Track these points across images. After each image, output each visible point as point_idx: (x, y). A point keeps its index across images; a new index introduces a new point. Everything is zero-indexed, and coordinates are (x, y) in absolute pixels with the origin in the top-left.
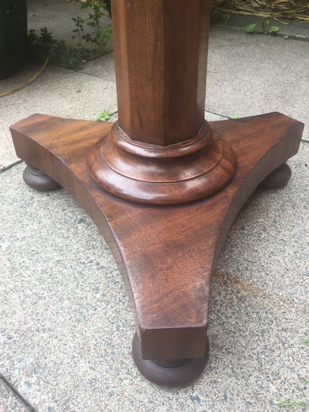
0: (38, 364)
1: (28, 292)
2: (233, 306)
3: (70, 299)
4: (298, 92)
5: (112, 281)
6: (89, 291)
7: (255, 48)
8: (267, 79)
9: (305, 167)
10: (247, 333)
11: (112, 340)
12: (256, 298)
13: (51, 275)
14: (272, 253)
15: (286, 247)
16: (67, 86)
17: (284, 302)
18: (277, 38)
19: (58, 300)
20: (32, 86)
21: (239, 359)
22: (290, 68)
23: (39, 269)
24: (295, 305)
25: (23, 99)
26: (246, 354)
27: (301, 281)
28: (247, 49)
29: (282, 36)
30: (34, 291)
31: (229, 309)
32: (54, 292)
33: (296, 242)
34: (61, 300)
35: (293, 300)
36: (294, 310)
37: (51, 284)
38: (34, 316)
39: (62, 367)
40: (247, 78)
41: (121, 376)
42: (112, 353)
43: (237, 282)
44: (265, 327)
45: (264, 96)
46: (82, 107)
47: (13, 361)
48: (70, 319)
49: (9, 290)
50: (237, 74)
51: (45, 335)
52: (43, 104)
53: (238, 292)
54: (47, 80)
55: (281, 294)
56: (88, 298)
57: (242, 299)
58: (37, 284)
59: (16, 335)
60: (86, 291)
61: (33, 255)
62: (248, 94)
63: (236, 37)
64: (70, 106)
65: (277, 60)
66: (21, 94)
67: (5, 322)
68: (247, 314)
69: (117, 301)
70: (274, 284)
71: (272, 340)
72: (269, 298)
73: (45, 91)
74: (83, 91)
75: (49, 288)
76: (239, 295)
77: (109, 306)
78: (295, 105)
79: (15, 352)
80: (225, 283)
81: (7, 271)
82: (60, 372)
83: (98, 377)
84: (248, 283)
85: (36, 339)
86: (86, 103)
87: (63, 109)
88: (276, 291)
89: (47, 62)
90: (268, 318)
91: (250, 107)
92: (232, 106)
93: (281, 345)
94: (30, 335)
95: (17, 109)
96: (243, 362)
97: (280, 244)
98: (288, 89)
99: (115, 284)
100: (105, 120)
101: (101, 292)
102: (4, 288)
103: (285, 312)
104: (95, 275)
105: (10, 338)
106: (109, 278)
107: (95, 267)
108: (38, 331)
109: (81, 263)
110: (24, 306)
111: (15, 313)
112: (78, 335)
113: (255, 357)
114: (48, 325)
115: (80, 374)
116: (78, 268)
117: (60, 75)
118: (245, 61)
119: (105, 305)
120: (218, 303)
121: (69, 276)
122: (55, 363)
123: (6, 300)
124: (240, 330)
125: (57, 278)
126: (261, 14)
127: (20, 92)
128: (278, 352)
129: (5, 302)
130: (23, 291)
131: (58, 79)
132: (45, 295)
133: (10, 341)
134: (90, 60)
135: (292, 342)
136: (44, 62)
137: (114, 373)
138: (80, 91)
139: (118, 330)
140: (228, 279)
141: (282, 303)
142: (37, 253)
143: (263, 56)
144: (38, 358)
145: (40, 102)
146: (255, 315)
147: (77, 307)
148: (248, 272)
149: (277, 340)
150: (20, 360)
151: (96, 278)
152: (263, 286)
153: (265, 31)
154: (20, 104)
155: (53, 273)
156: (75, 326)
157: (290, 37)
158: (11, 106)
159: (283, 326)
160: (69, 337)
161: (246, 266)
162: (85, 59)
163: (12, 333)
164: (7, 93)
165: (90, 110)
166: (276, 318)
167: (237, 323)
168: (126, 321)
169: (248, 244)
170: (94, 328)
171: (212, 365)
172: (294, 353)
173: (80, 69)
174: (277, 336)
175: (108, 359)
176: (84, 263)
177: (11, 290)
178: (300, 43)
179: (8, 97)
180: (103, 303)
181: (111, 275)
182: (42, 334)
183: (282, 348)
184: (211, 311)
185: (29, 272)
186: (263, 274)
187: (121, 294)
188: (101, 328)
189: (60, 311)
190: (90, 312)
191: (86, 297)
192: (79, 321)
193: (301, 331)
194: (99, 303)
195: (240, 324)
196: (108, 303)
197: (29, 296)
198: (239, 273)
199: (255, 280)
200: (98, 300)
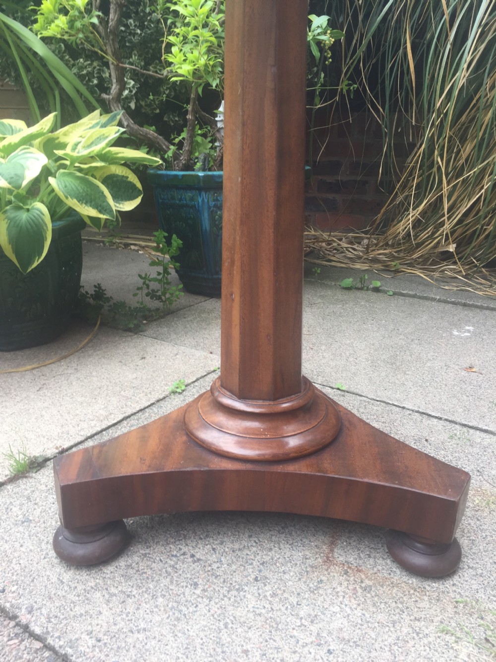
1: (113, 590)
2: (357, 597)
3: (165, 596)
4: (410, 358)
5: (212, 575)
6: (186, 587)
7: (354, 307)
8: (372, 342)
9: (425, 443)
10: (376, 625)
11: (220, 639)
12: (383, 587)
13: (138, 571)
16: (128, 352)
17: (415, 590)
18: (380, 294)
19: (150, 598)
20: (82, 352)
21: (370, 652)
22: (398, 330)
24: (428, 593)
25: (73, 368)
26: (377, 646)
28: (344, 307)
29: (385, 292)
30: (120, 588)
31: (353, 600)
32: (144, 589)
34: (154, 597)
35: (424, 588)
36: (426, 598)
37: (139, 581)
38: (124, 616)
40: (348, 342)
42: (223, 652)
43: (359, 571)
44: (396, 618)
45: (370, 362)
46: (150, 377)
48: (168, 618)
49: (89, 588)
50: (335, 336)
51: (141, 636)
52: (100, 374)
53: (362, 582)
54: (101, 345)
55: (410, 582)
56: (186, 594)
57: (366, 589)
58: (123, 581)
59: (106, 637)
60: (183, 587)
62: (351, 359)
63: (330, 293)
64: (135, 376)
65: (381, 320)
66: (70, 362)
67: (90, 624)
68: (374, 605)
69: (221, 596)
71: (405, 630)
72: (398, 587)
73: (100, 358)
74: (148, 357)
75: (137, 585)
76: (363, 585)
77: (212, 603)
78: (407, 372)
79: (107, 656)
80: (346, 572)
84: (371, 572)
85: (130, 640)
86: (154, 372)
87: (126, 379)
88: (405, 578)
89: (99, 323)
90: (398, 607)
91: (355, 374)
92: (333, 374)
93: (415, 635)
94: (122, 636)
95: (67, 380)
96: (374, 654)
98: (398, 354)
99: (216, 577)
100: (181, 391)
101: (201, 587)
102: (84, 587)
103: (416, 601)
104: (191, 568)
105: (99, 641)
106: (209, 571)
108: (131, 631)
109: (172, 556)
111: (100, 613)
112: (180, 635)
114: (142, 625)
116: (169, 561)
117: (117, 339)
118: (343, 321)
119: (207, 602)
120: (339, 594)
121: (160, 570)
123: (87, 599)
124: (368, 622)
125: (146, 573)
126: (358, 266)
127: (68, 360)
128: (412, 643)
129: (86, 602)
130: (107, 589)
131: (114, 344)
132: (133, 593)
133: (100, 644)
134: (152, 321)
135: (426, 631)
136: (96, 324)
138: (143, 358)
139: (226, 627)
140: (349, 567)
141: (412, 592)
143: (364, 316)
145: (96, 371)
146: (383, 606)
147: (175, 605)
148: (371, 560)
149: (411, 630)
151: (193, 572)
152: (390, 574)
153: (364, 287)
154: (71, 374)
155: (141, 568)
156: (175, 626)
157: (395, 294)
158: (59, 377)
159: (416, 615)
160: (170, 637)
161: (368, 553)
162: (146, 320)
163: (100, 636)
164: (51, 361)
165: (160, 380)
166: (407, 608)
167: (364, 615)
168: (234, 617)
170: (198, 627)
172: (430, 643)
173: (142, 331)
174: (410, 626)
176: (176, 556)
177: (92, 588)
178: (408, 300)
179: (53, 365)
180: (205, 600)
181: (210, 568)
182: (136, 635)
183: (416, 638)
184: (333, 603)
187: (225, 588)
188: (205, 626)
189: (155, 610)
190: (191, 609)
191: (184, 594)
192: (178, 619)
193: (436, 619)
194: (199, 600)
195: (367, 616)
196: (210, 599)
197: (115, 595)
198: (361, 562)
199: (380, 568)
200: (199, 596)
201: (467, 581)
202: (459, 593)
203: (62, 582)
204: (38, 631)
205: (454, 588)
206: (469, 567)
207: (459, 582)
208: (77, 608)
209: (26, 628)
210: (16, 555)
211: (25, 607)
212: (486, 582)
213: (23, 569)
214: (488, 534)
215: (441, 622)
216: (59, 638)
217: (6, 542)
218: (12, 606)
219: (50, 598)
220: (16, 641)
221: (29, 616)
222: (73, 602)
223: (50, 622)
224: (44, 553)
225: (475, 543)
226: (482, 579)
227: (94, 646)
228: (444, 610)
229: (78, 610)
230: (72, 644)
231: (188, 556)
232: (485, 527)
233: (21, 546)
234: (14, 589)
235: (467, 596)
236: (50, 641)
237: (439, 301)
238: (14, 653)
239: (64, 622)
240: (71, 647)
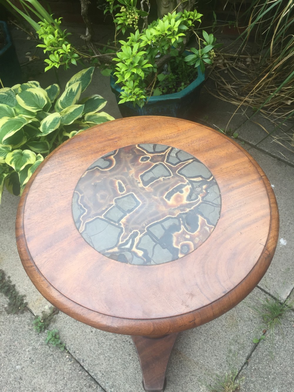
0: (113, 384)
1: (106, 355)
2: (177, 364)
3: (121, 359)
6: (127, 355)
10: (180, 376)
11: (136, 377)
12: (186, 361)
14: (196, 339)
15: (201, 337)
23: (108, 344)
24: (199, 365)
26: (178, 384)
27: (203, 354)
30: (108, 354)
31: (176, 366)
32: (115, 355)
33: (206, 334)
34: (118, 359)
35: (198, 363)
36: (198, 367)
37: (113, 352)
38: (109, 366)
39: (121, 386)
41: (139, 390)
42: (136, 382)
43: (180, 354)
44: (186, 374)
47: (105, 383)
48: (122, 367)
51: (114, 374)
53: (180, 358)
55: (195, 360)
57: (181, 362)
58: (109, 351)
59: (105, 373)
61: (105, 336)
67: (100, 368)
68: (181, 368)
70: (193, 355)
71: (188, 379)
72: (190, 361)
75: (113, 354)
76: (180, 360)
77: (134, 363)
79: (105, 380)
80: (176, 354)
81: (97, 344)
82: (120, 388)
83: (132, 390)
84: (184, 354)
85: (111, 375)
88: (193, 358)
90: (188, 370)
96: (177, 387)
97: (200, 334)
101: (131, 356)
102: (97, 353)
103: (194, 368)
107: (129, 344)
108: (111, 372)
110: (106, 361)
111: (103, 364)
112: (125, 374)
113: (181, 385)
114: (115, 370)
115: (127, 389)
121: (119, 348)
122: (118, 385)
124: (178, 375)
125: (115, 348)
128: (189, 384)
130: (104, 354)
132: (112, 357)
133: (103, 376)
135: (194, 380)
137: (137, 389)
139: (138, 373)
140: (177, 352)
141: (194, 364)
142: (107, 336)
144: (113, 383)
146: (184, 369)
147: (124, 362)
148: (185, 349)
150: (107, 383)
151: (129, 349)
152: (189, 356)
155: (114, 346)
156: (123, 371)
159: (193, 373)
160: (122, 375)
161: (185, 346)
163: (103, 373)
166: (191, 370)
169: (187, 334)
170: (130, 372)
171: (167, 388)
174: (190, 378)
175: (135, 384)
176: (124, 342)
183: (190, 382)
185: (105, 345)
186: (190, 350)
188: (132, 372)
189: (118, 364)
190: (128, 365)
191: (126, 358)
192: (124, 368)
193: (198, 376)
194: (131, 361)
195: (178, 372)
196: (134, 361)
197: (106, 357)
198: (182, 349)
199: (187, 353)
200: (131, 360)
201: (212, 361)
202: (208, 366)
203: (91, 350)
204: (86, 369)
205: (207, 364)
206: (215, 355)
207: (210, 361)
208: (96, 362)
209: (82, 367)
210: (76, 336)
211: (82, 360)
212: (218, 362)
213: (79, 343)
214: (227, 340)
215: (199, 377)
216: (92, 372)
217: (73, 330)
218: (78, 359)
219: (88, 357)
220: (81, 372)
221: (83, 363)
222: (95, 359)
223: (89, 366)
224: (85, 336)
225: (221, 344)
226: (217, 360)
227: (102, 376)
228: (201, 372)
229: (97, 362)
230: (96, 374)
231: (128, 342)
232: (227, 336)
233: (77, 333)
234: (78, 352)
235: (210, 368)
236: (90, 373)
237: (267, 153)
238: (81, 376)
239: (93, 366)
240: (96, 376)
